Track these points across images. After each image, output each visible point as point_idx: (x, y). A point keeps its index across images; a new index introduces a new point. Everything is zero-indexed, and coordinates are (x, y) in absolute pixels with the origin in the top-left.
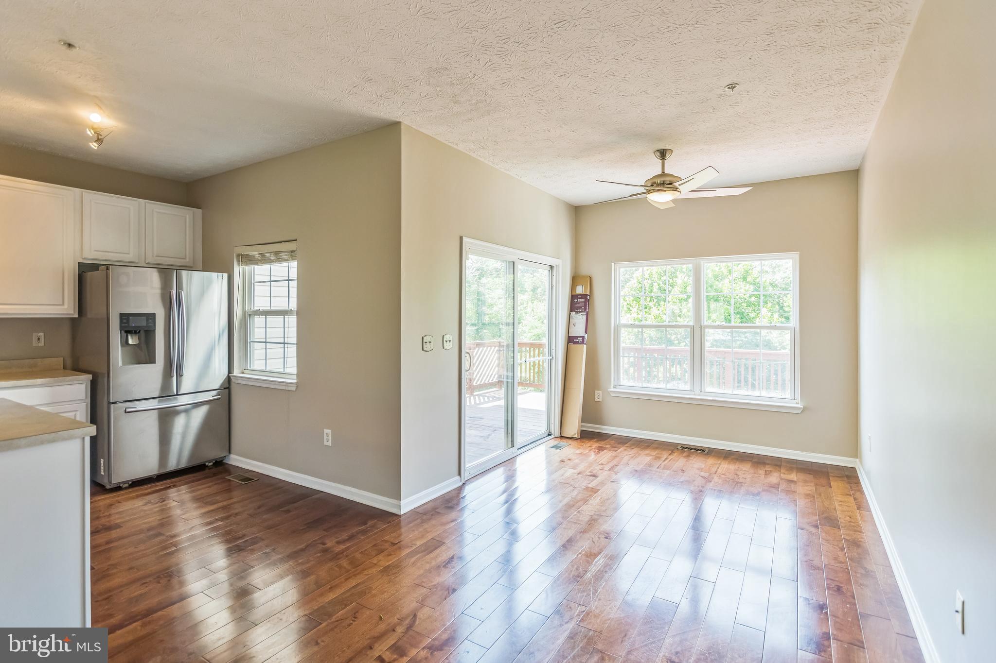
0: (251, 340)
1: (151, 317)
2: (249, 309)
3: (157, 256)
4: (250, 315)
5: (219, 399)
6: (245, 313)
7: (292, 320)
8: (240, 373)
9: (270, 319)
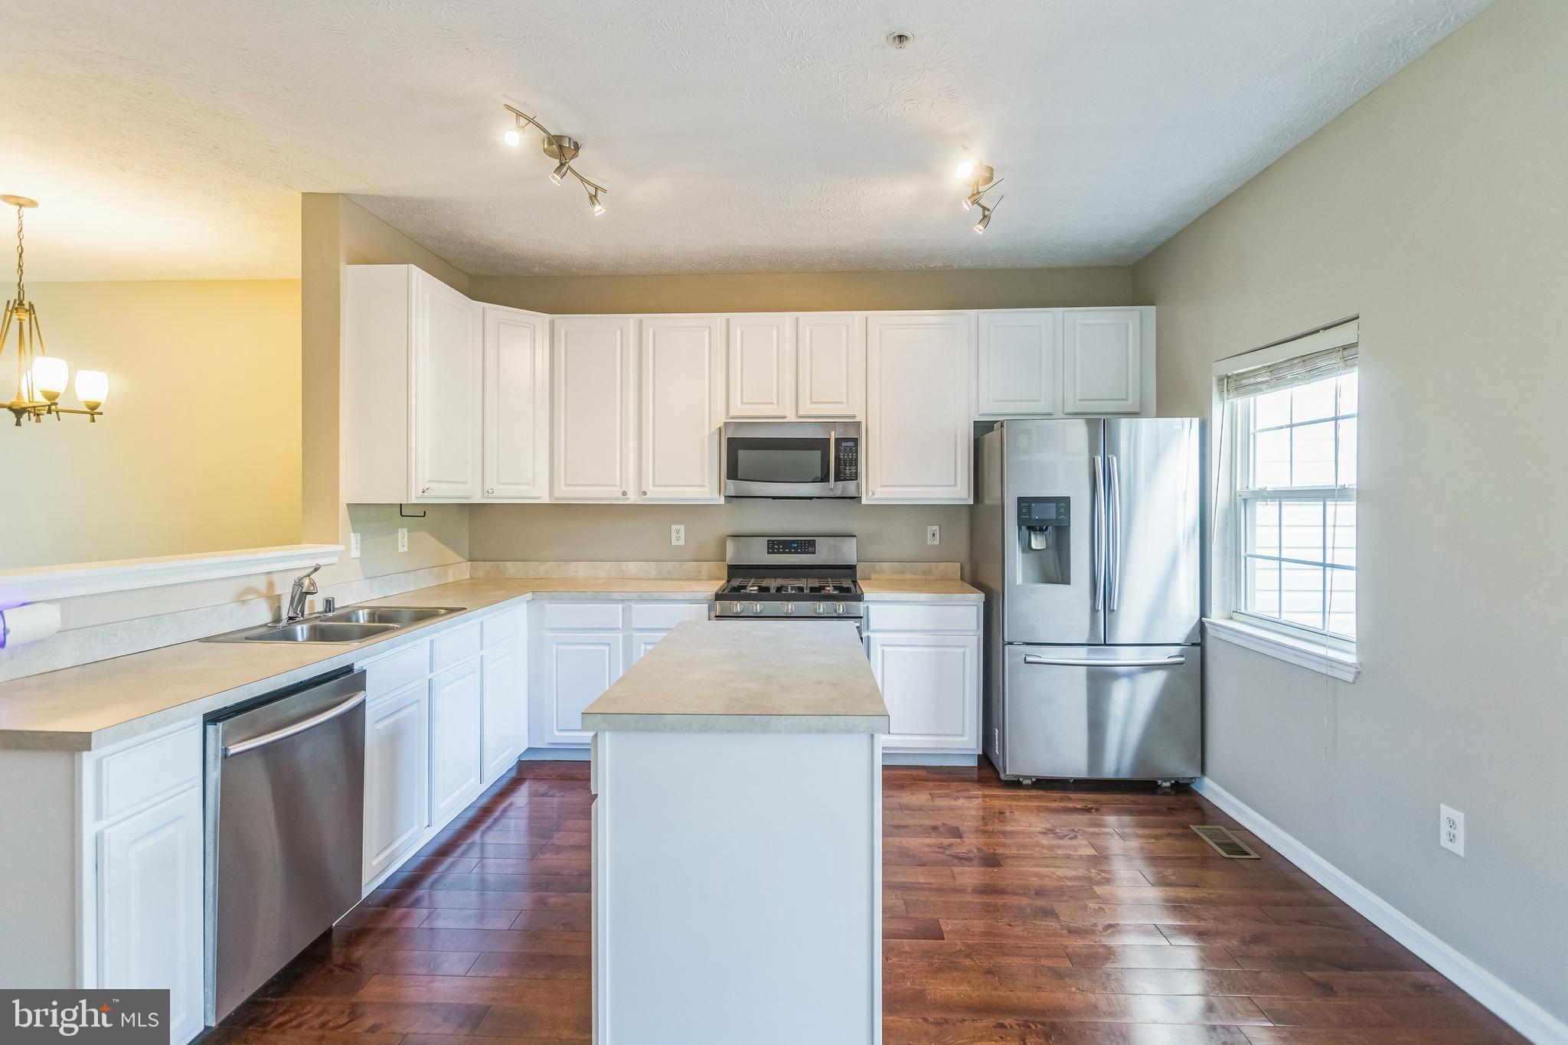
0: (1248, 553)
1: (1063, 503)
2: (1245, 486)
3: (1081, 400)
4: (1245, 500)
5: (1181, 663)
6: (1235, 496)
7: (1346, 513)
8: (1225, 618)
9: (1291, 509)
